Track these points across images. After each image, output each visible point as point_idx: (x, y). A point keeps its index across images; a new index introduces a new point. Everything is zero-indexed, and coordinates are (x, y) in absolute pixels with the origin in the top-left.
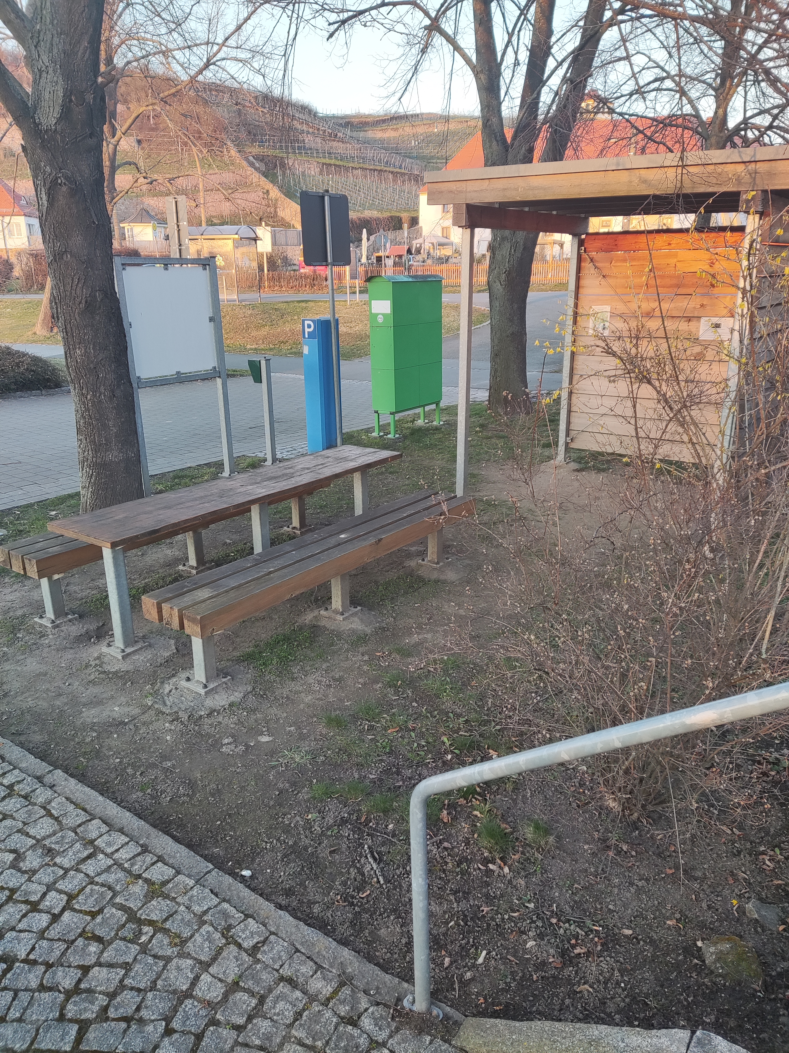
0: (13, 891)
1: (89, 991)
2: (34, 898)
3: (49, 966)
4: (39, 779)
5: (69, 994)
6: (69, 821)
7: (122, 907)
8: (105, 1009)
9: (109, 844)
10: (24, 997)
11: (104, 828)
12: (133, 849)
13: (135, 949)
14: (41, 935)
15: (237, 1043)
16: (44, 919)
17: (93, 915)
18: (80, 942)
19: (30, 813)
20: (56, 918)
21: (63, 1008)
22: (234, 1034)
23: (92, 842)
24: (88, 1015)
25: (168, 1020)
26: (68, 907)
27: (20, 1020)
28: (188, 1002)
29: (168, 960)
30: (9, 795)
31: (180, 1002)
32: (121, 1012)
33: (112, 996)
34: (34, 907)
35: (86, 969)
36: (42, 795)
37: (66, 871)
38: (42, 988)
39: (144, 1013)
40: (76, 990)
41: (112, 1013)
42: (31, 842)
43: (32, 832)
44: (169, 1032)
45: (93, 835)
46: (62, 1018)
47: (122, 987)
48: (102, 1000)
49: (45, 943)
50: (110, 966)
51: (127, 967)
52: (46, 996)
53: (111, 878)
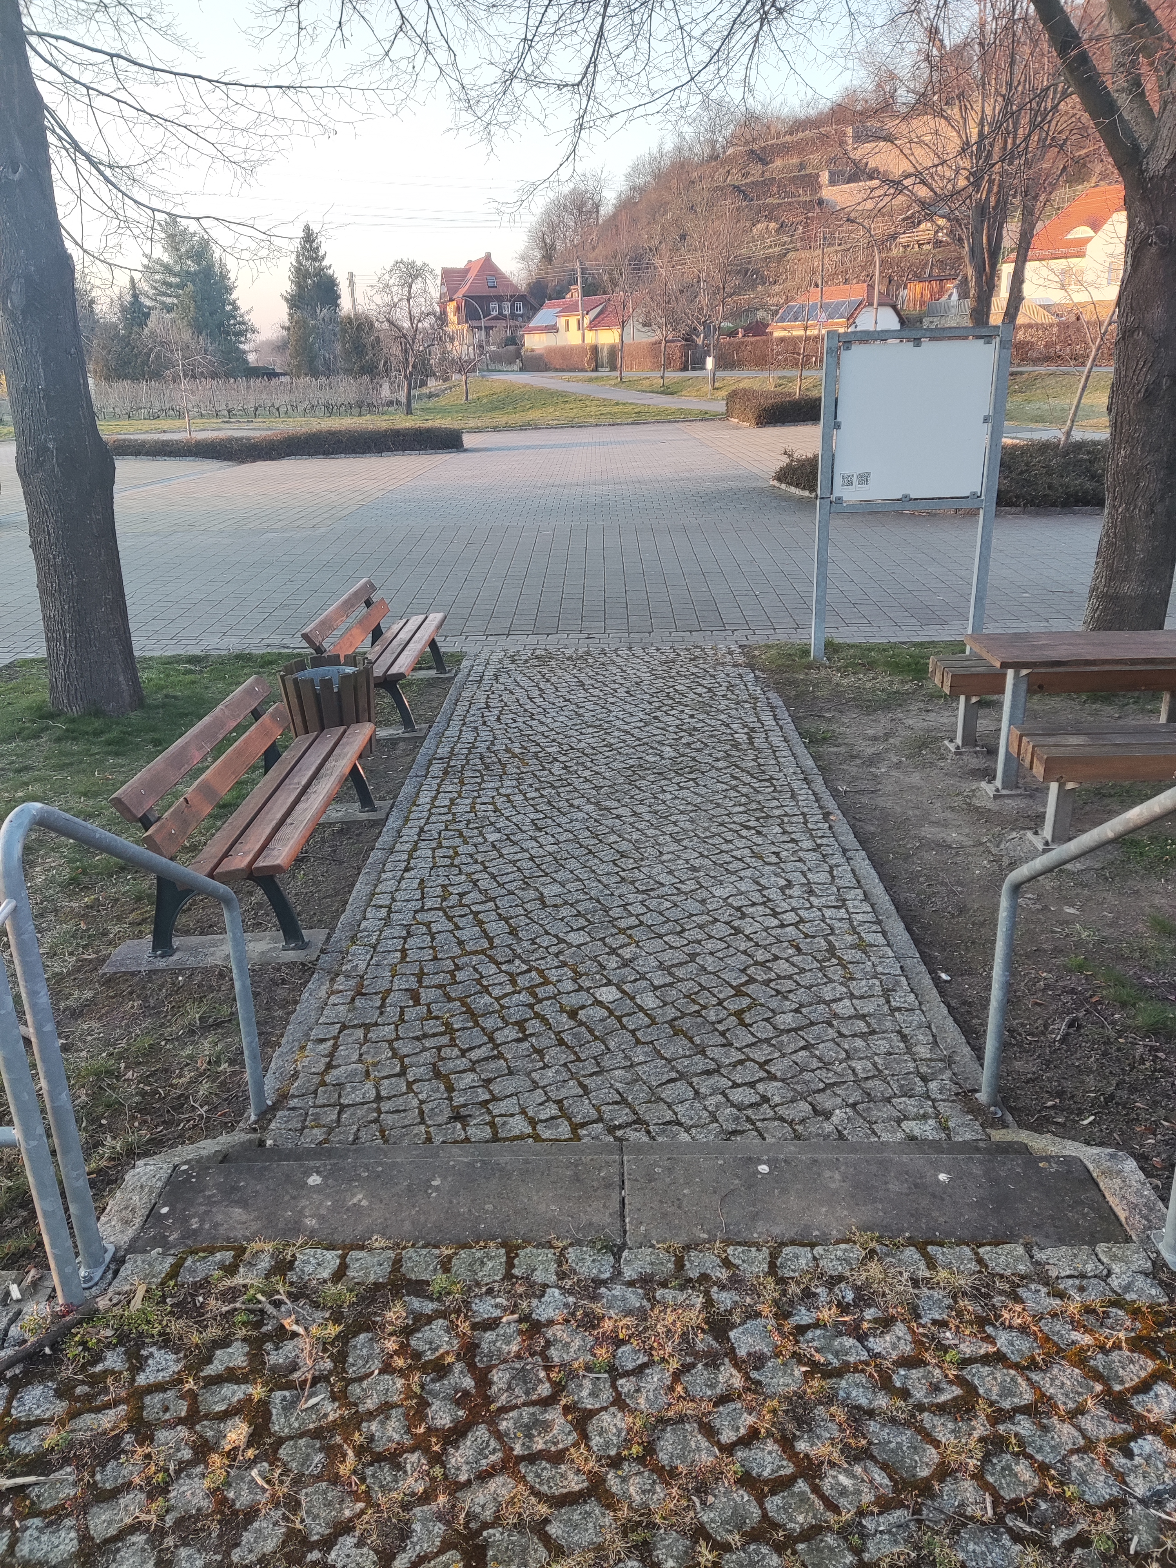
0: (769, 900)
1: (770, 969)
2: (778, 910)
3: (757, 944)
4: (844, 851)
5: (756, 963)
6: (840, 882)
7: (829, 943)
8: (771, 981)
9: (855, 907)
10: (732, 951)
11: (861, 897)
12: (870, 917)
13: (816, 965)
14: (766, 929)
15: (833, 1040)
16: (776, 922)
17: (807, 936)
18: (785, 944)
19: (818, 866)
20: (782, 926)
21: (748, 967)
22: (836, 1035)
23: (845, 900)
24: (759, 978)
25: (802, 1006)
26: (796, 925)
27: (721, 959)
28: (823, 1006)
29: (831, 981)
30: (814, 850)
31: (818, 1003)
32: (778, 987)
33: (779, 977)
34: (775, 914)
35: (776, 958)
36: (838, 859)
37: (812, 906)
38: (745, 952)
39: (791, 996)
40: (762, 964)
41: (772, 985)
42: (804, 881)
43: (809, 876)
44: (797, 1011)
45: (848, 897)
46: (743, 971)
47: (790, 977)
48: (773, 976)
49: (764, 934)
50: (793, 964)
51: (803, 971)
52: (743, 957)
53: (837, 924)
